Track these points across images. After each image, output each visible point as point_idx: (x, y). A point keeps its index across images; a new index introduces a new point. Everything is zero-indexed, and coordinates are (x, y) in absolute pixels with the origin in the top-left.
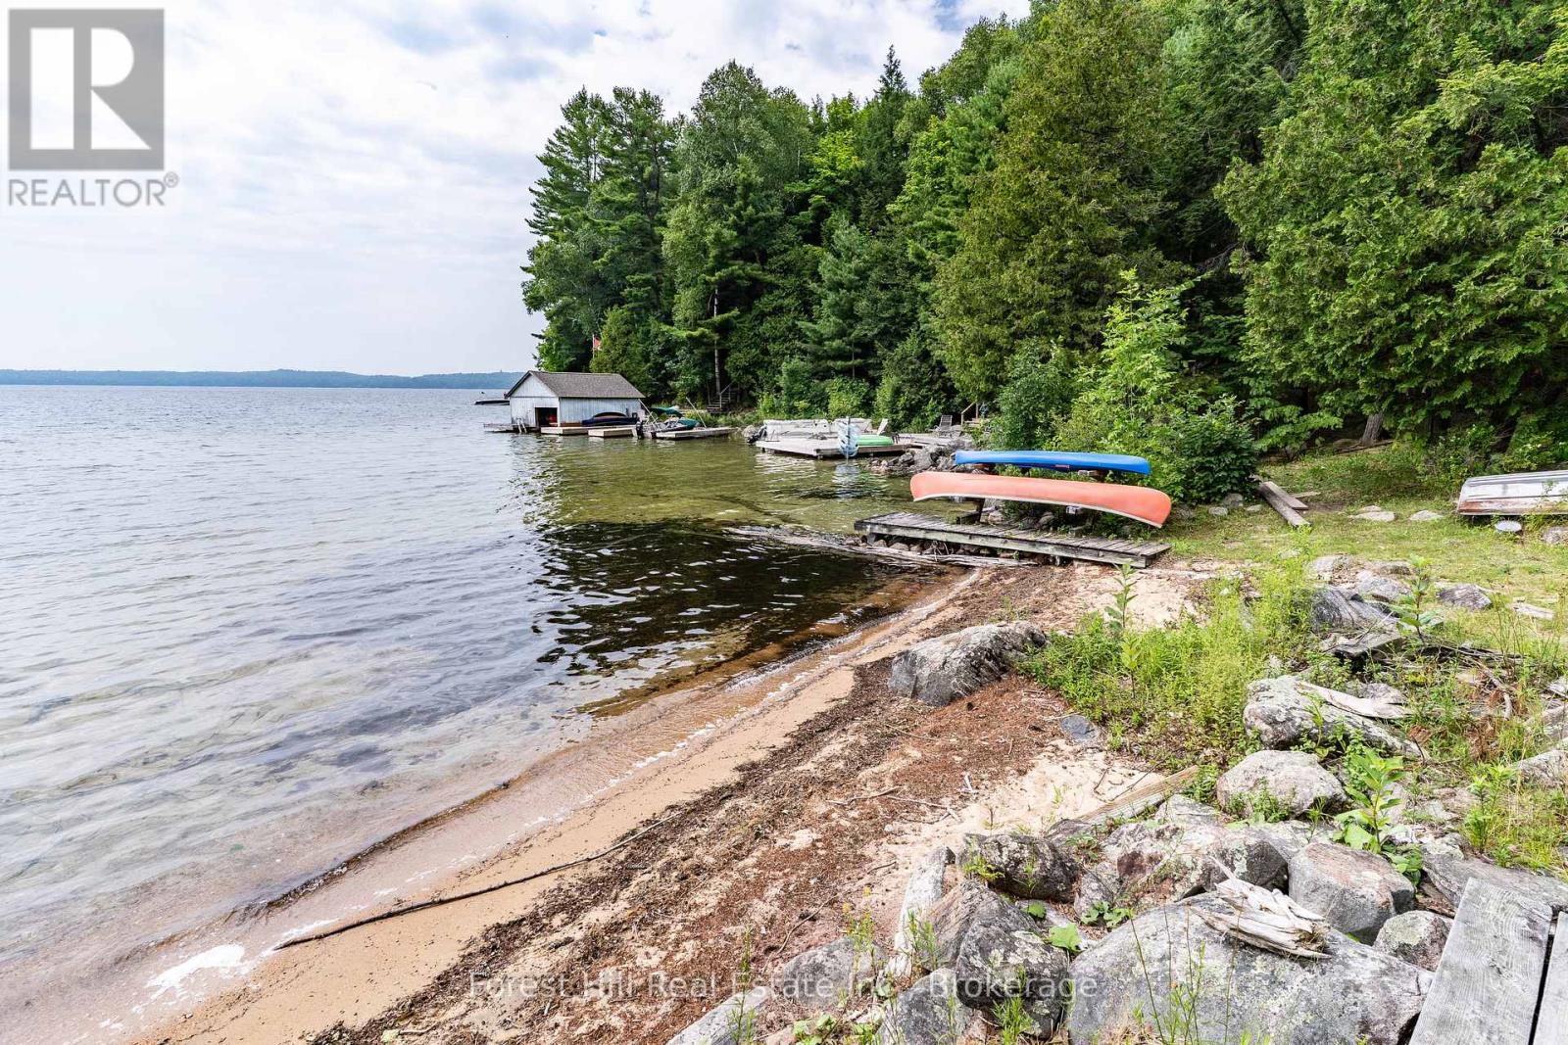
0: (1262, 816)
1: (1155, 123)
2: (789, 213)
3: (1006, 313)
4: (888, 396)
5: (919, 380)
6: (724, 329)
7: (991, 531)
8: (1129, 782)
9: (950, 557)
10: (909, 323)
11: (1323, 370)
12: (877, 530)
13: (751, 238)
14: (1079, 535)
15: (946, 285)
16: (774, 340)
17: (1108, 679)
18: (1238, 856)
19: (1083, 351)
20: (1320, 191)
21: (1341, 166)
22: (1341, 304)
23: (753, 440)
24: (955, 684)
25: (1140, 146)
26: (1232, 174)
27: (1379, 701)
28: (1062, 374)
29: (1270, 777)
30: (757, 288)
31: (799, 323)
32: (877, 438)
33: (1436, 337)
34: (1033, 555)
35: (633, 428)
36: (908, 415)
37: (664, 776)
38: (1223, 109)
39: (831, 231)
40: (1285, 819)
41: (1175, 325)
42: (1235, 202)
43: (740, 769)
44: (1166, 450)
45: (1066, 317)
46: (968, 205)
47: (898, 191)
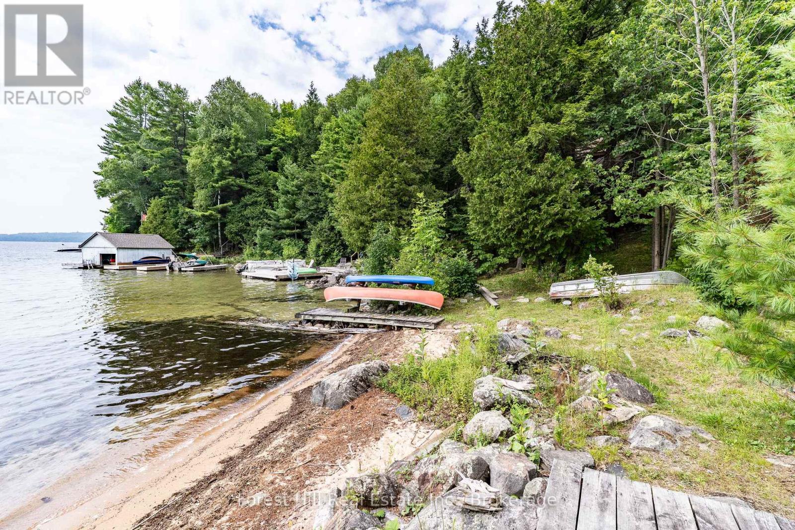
0: (480, 444)
1: (429, 131)
2: (260, 154)
3: (369, 210)
4: (314, 248)
5: (329, 241)
6: (223, 212)
7: (364, 315)
8: (427, 436)
9: (345, 330)
10: (324, 213)
11: (498, 239)
12: (307, 317)
13: (240, 166)
14: (405, 315)
15: (340, 195)
16: (253, 219)
17: (417, 386)
18: (469, 466)
19: (404, 228)
20: (491, 165)
21: (498, 156)
22: (503, 212)
23: (241, 271)
24: (345, 397)
25: (423, 140)
26: (459, 155)
27: (524, 383)
28: (395, 239)
29: (484, 425)
30: (242, 192)
31: (266, 210)
32: (308, 270)
33: (536, 226)
34: (384, 326)
35: (167, 266)
36: (325, 258)
37: (173, 475)
38: (455, 128)
39: (283, 165)
40: (489, 443)
41: (441, 218)
42: (461, 167)
43: (222, 462)
44: (441, 274)
45: (396, 212)
46: (349, 158)
47: (317, 149)
